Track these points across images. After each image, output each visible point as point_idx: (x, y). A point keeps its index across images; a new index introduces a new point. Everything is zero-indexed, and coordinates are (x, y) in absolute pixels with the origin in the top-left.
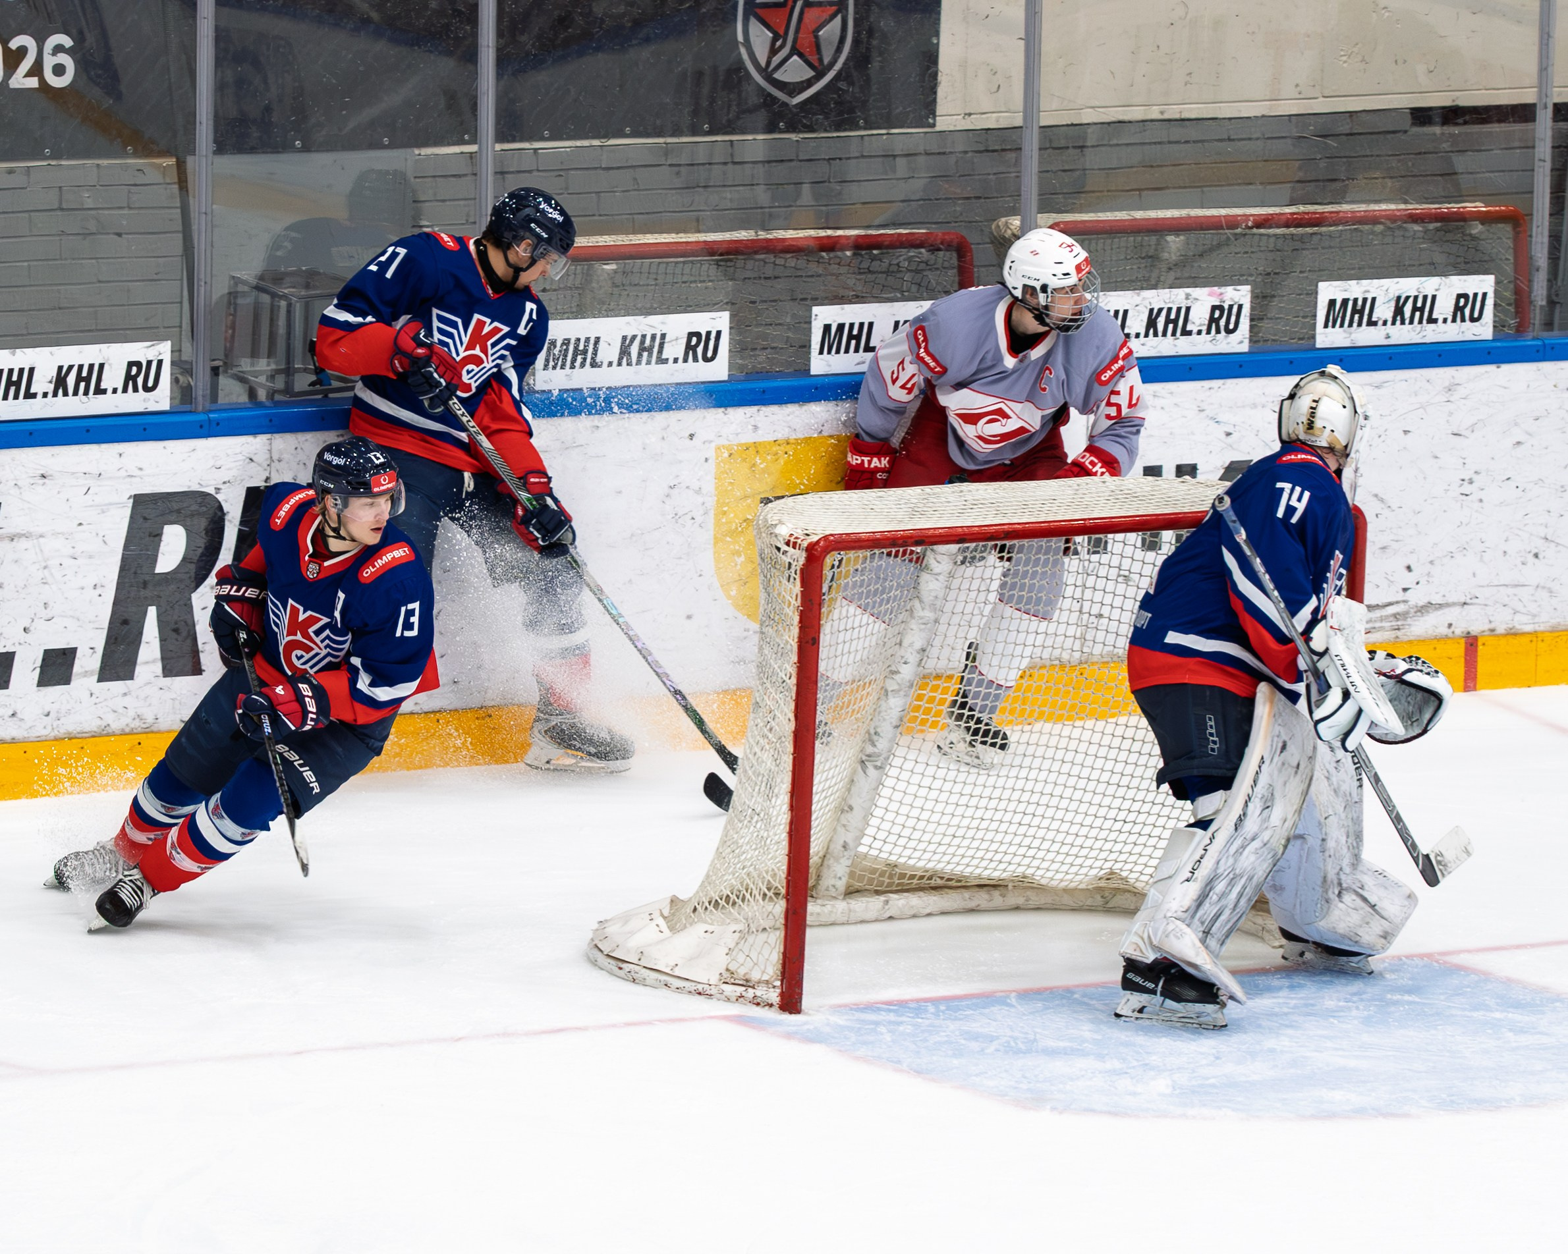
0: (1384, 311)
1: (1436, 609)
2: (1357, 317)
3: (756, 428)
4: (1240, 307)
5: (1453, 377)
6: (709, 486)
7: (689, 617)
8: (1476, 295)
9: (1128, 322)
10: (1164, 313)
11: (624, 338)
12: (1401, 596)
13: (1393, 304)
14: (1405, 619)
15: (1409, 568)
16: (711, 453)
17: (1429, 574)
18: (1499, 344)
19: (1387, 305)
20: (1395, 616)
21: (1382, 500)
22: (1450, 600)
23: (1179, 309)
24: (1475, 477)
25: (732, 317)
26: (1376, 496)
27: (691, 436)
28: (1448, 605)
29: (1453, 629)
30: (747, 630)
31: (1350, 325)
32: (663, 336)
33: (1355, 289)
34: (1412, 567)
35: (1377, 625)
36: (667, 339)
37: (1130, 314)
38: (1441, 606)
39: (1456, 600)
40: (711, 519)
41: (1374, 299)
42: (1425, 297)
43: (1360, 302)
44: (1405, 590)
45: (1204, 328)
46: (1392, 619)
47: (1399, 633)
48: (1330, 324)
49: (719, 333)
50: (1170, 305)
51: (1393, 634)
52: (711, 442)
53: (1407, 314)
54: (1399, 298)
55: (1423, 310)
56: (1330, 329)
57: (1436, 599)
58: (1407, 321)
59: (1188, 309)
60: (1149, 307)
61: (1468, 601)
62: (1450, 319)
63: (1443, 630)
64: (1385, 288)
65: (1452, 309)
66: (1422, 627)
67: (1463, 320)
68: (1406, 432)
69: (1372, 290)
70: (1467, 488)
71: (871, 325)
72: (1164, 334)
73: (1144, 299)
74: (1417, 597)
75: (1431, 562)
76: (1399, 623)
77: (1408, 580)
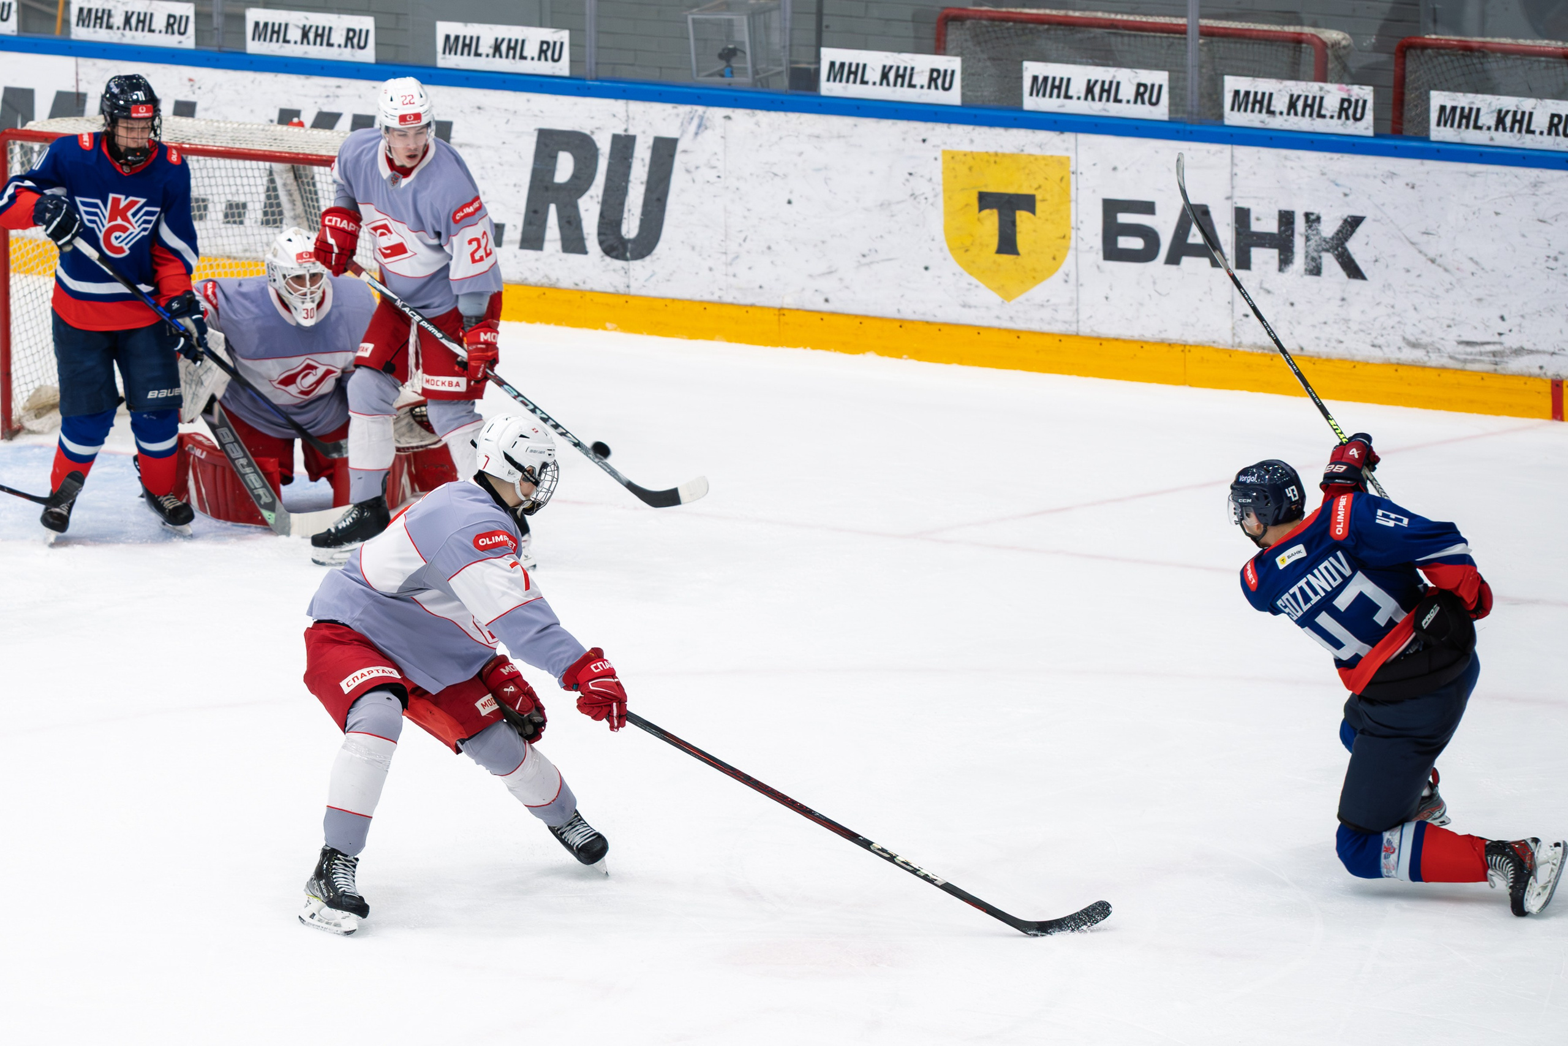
1: (1528, 353)
2: (1464, 121)
3: (972, 141)
4: (1365, 102)
6: (938, 177)
7: (926, 268)
9: (1274, 102)
10: (1302, 100)
11: (884, 67)
12: (1496, 338)
13: (1495, 115)
14: (1502, 357)
15: (1502, 318)
16: (939, 154)
17: (1520, 325)
19: (1491, 115)
20: (1494, 354)
21: (1476, 263)
22: (1540, 347)
23: (1314, 98)
24: (1560, 257)
25: (963, 61)
26: (1471, 259)
27: (924, 141)
28: (1538, 352)
29: (1544, 371)
30: (970, 284)
31: (1459, 126)
32: (912, 69)
33: (1463, 100)
34: (1506, 317)
35: (1478, 358)
36: (916, 71)
37: (1274, 97)
38: (1531, 352)
39: (1545, 349)
40: (940, 201)
41: (1478, 110)
42: (1523, 113)
43: (1467, 111)
44: (1500, 334)
45: (1336, 115)
46: (1491, 355)
47: (1498, 367)
48: (1442, 123)
49: (953, 72)
50: (1307, 94)
51: (1492, 367)
52: (938, 146)
54: (1500, 111)
57: (1528, 346)
58: (1508, 129)
59: (1322, 99)
60: (1290, 93)
61: (1557, 351)
62: (1546, 132)
63: (1537, 371)
64: (1488, 102)
66: (1516, 365)
68: (1497, 214)
69: (1476, 102)
70: (1552, 264)
71: (1069, 80)
72: (1303, 114)
73: (1285, 87)
74: (1511, 341)
75: (1523, 316)
76: (1497, 359)
77: (1503, 327)
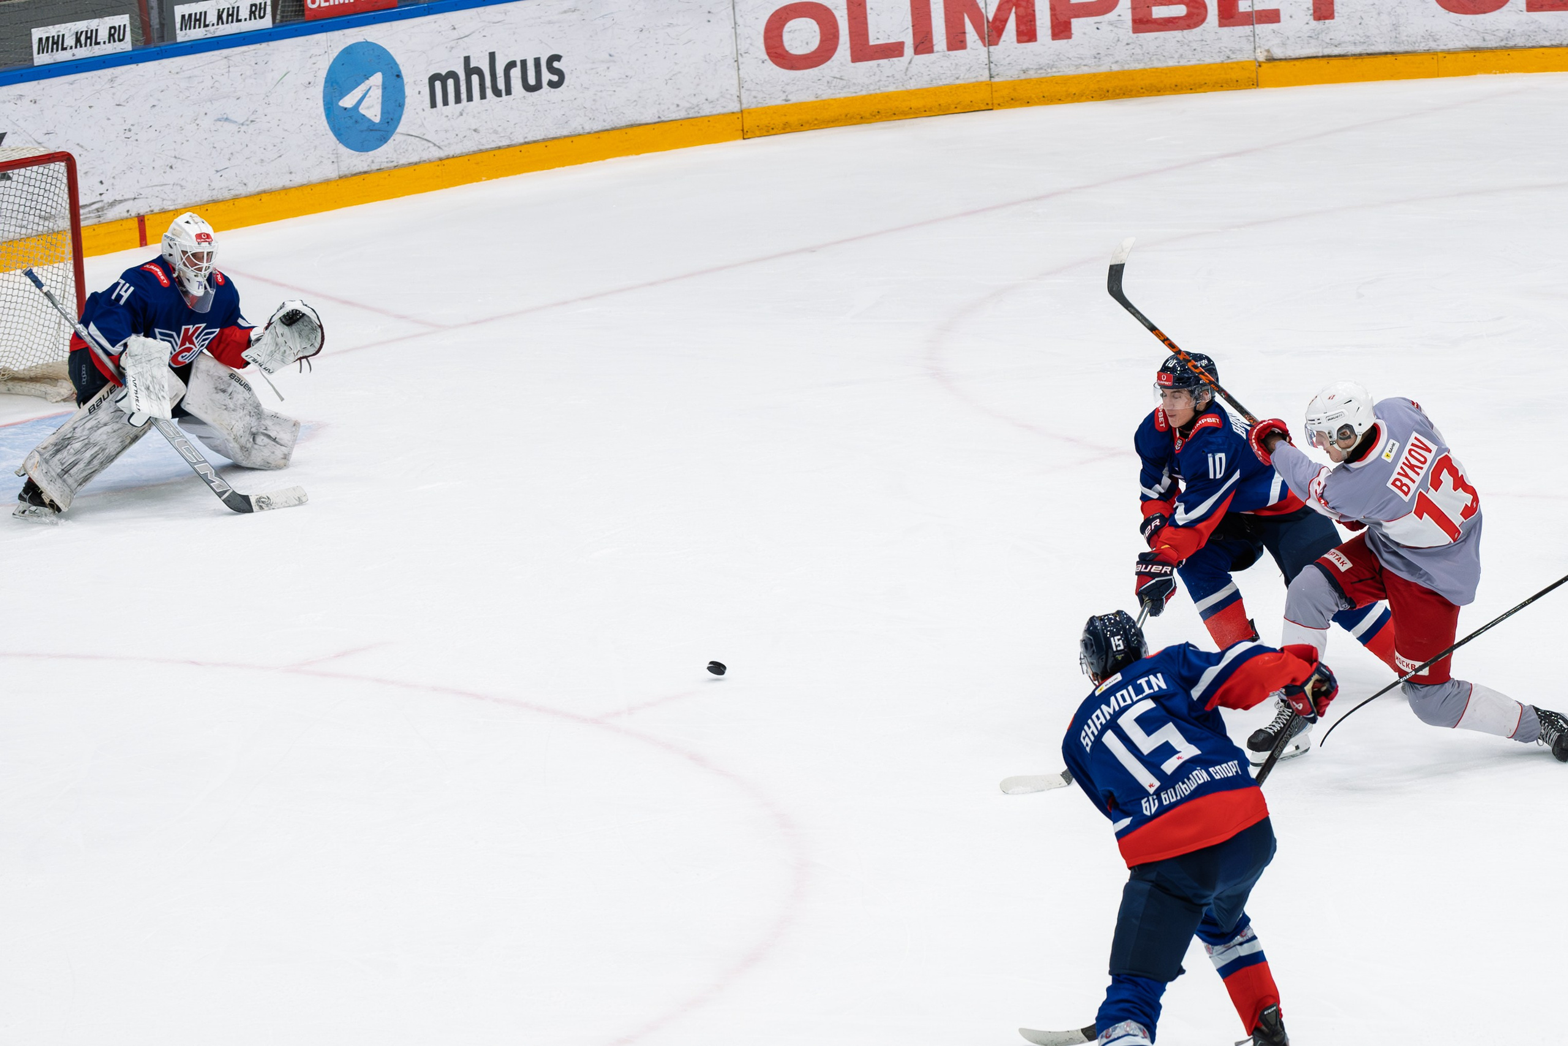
0: (70, 41)
5: (113, 73)
8: (120, 26)
18: (136, 52)
53: (83, 41)
55: (91, 38)
56: (41, 55)
65: (108, 36)
67: (114, 41)
